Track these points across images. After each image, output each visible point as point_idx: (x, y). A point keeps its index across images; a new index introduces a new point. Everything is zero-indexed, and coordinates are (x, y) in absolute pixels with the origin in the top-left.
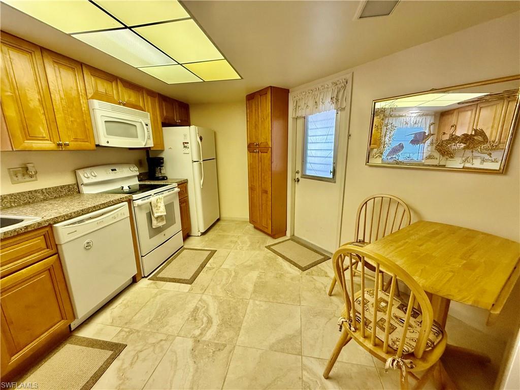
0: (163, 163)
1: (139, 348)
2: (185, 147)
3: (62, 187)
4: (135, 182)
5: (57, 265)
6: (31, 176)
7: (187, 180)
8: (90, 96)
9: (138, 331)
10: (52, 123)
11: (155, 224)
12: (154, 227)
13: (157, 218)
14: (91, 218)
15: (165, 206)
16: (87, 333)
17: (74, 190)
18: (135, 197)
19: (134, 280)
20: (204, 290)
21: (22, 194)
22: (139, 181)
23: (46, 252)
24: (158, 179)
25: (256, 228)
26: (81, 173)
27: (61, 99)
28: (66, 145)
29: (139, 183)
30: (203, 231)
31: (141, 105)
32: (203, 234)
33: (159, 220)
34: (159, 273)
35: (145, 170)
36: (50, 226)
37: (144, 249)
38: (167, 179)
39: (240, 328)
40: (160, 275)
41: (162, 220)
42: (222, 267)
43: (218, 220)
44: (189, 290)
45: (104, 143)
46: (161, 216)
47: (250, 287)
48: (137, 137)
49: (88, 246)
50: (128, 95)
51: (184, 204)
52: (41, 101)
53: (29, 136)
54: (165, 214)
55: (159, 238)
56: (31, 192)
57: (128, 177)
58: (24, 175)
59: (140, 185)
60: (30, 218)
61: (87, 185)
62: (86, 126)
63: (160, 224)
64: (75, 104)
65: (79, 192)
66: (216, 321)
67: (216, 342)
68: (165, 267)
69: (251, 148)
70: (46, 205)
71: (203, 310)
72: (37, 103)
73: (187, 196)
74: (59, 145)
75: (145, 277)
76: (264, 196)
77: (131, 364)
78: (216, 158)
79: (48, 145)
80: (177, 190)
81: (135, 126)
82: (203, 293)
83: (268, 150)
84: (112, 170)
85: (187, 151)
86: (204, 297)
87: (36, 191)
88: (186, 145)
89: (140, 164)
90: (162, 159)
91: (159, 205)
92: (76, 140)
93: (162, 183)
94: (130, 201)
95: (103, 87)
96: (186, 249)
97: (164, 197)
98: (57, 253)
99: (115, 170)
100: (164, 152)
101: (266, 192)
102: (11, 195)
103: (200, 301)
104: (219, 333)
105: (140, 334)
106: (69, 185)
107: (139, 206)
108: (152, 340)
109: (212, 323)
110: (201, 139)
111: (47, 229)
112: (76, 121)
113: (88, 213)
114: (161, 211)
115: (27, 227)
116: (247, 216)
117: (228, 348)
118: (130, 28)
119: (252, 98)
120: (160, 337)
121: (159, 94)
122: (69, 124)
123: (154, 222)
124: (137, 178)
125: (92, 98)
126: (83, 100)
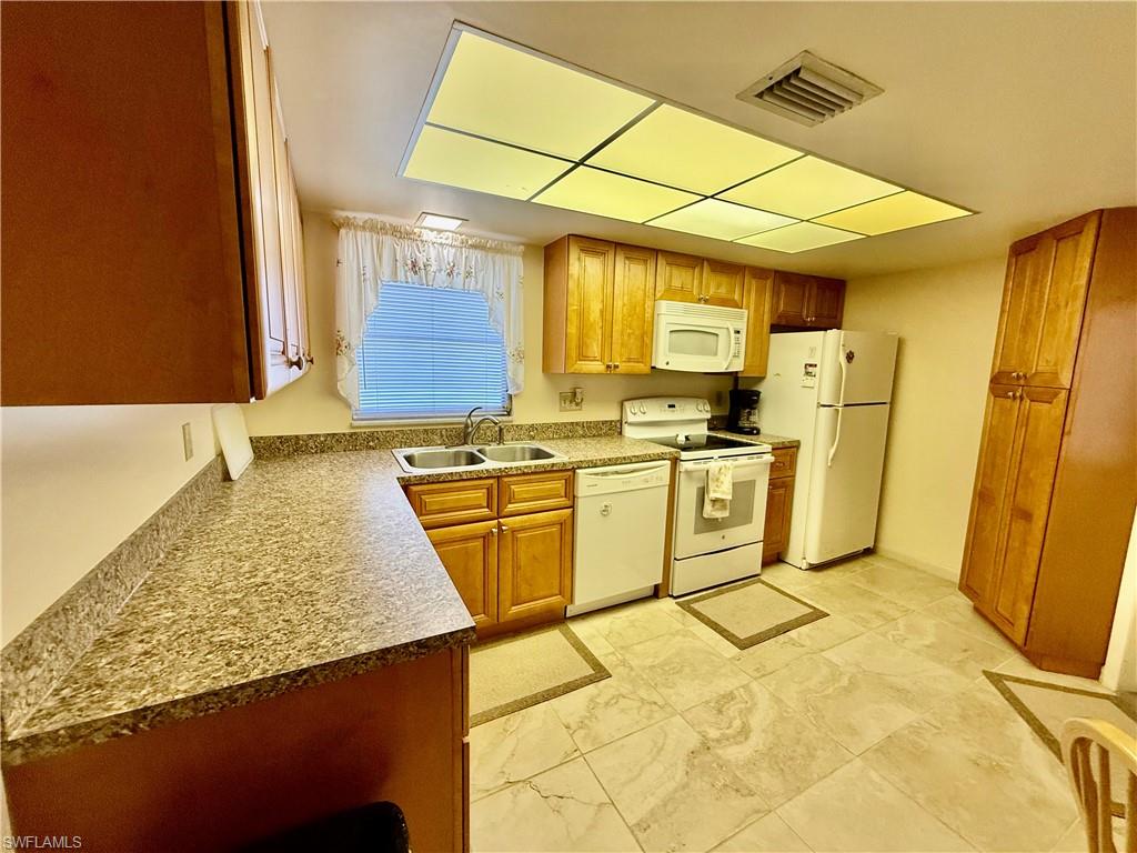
0: (757, 401)
1: (624, 691)
2: (807, 373)
3: (604, 423)
4: (702, 431)
5: (569, 522)
6: (577, 404)
7: (799, 442)
8: (658, 295)
9: (632, 669)
10: (608, 338)
11: (708, 510)
12: (705, 516)
13: (714, 501)
14: (617, 473)
15: (734, 484)
16: (580, 629)
17: (614, 429)
18: (685, 455)
19: (656, 593)
20: (762, 673)
21: (565, 424)
22: (709, 429)
23: (563, 501)
24: (741, 431)
25: (977, 610)
26: (627, 404)
27: (624, 305)
28: (616, 367)
29: (707, 433)
30: (815, 561)
31: (737, 297)
32: (815, 568)
33: (718, 505)
34: (696, 600)
35: (725, 411)
36: (574, 470)
37: (680, 549)
38: (758, 433)
39: (799, 791)
40: (696, 606)
41: (724, 507)
42: (823, 654)
43: (869, 552)
44: (733, 658)
45: (661, 365)
46: (723, 500)
47: (874, 734)
48: (716, 354)
49: (605, 511)
50: (716, 285)
51: (782, 491)
52: (602, 312)
53: (583, 357)
54: (730, 497)
55: (711, 540)
56: (572, 423)
57: (693, 418)
58: (571, 402)
59: (709, 437)
60: (561, 454)
61: (631, 424)
62: (645, 338)
63: (719, 515)
64: (638, 309)
65: (621, 433)
66: (756, 741)
67: (738, 773)
68: (709, 597)
69: (1001, 384)
70: (580, 443)
71: (743, 706)
72: (598, 314)
73: (794, 476)
74: (608, 367)
75: (672, 596)
76: (1019, 526)
77: (607, 704)
78: (892, 403)
79: (598, 367)
80: (769, 458)
81: (717, 335)
82: (756, 679)
83: (1056, 395)
84: (670, 406)
85: (809, 381)
86: (755, 686)
87: (577, 424)
88: (810, 369)
89: (716, 399)
90: (758, 394)
91: (722, 478)
92: (629, 360)
93: (745, 440)
94: (675, 461)
95: (680, 277)
96: (763, 583)
97: (736, 467)
98: (572, 507)
99: (673, 406)
100: (766, 380)
101: (1027, 516)
102: (556, 424)
103: (743, 687)
104: (751, 765)
105: (633, 674)
106: (611, 422)
107: (688, 472)
108: (643, 693)
109: (746, 739)
110: (850, 357)
111: (570, 473)
112: (634, 333)
113: (616, 464)
114: (722, 490)
115: (553, 465)
116: (953, 567)
117: (754, 802)
118: (712, 197)
119: (1027, 248)
120: (656, 697)
121: (776, 272)
122: (626, 338)
123: (708, 507)
124: (706, 424)
125: (661, 299)
126: (649, 303)
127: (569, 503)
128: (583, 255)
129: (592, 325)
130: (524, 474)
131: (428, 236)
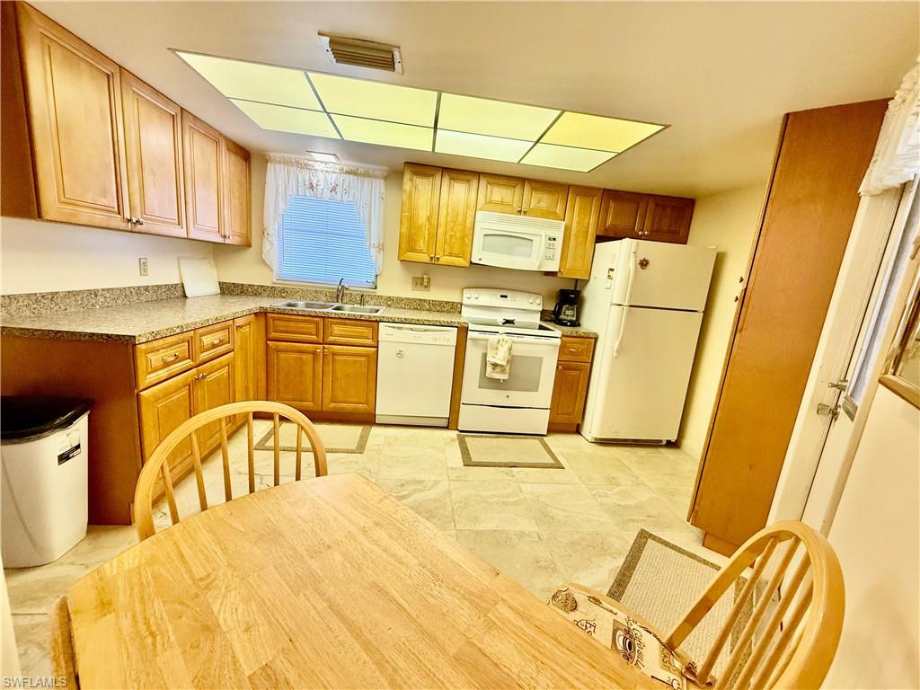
0: (575, 299)
1: (359, 460)
2: (608, 276)
3: (446, 303)
5: (375, 357)
6: (425, 287)
7: (599, 334)
8: (479, 207)
9: (380, 454)
10: (433, 238)
11: (491, 372)
12: (489, 376)
13: (494, 365)
15: (509, 355)
16: (377, 430)
17: (455, 309)
19: (448, 425)
20: (459, 479)
21: (415, 300)
22: (541, 319)
23: (370, 342)
24: (560, 322)
26: (465, 291)
27: (448, 214)
28: (438, 259)
29: (538, 321)
31: (558, 211)
33: (498, 369)
34: (472, 437)
35: (551, 307)
36: (378, 322)
40: (467, 440)
41: (503, 372)
44: (453, 467)
45: (475, 261)
46: (502, 366)
48: (530, 256)
49: (400, 354)
51: (576, 373)
52: (429, 219)
54: (507, 364)
56: (421, 300)
58: (420, 285)
61: (467, 306)
62: (466, 239)
63: (500, 377)
64: (460, 217)
65: (460, 312)
71: (421, 488)
72: (425, 219)
73: (592, 364)
74: (431, 258)
75: (458, 429)
79: (425, 258)
80: (556, 341)
81: (532, 240)
82: (451, 480)
84: (502, 296)
85: (609, 283)
86: (444, 483)
87: (424, 300)
88: (610, 274)
89: (546, 296)
91: (500, 348)
92: (450, 255)
94: (464, 330)
96: (541, 440)
98: (377, 347)
99: (506, 297)
102: (408, 299)
103: (436, 481)
105: (377, 456)
106: (453, 303)
110: (643, 263)
111: (373, 323)
112: (455, 235)
114: (500, 357)
121: (604, 190)
122: (448, 238)
123: (489, 369)
124: (539, 314)
125: (480, 210)
126: (470, 213)
127: (374, 344)
128: (415, 177)
129: (419, 227)
130: (340, 318)
131: (318, 166)
